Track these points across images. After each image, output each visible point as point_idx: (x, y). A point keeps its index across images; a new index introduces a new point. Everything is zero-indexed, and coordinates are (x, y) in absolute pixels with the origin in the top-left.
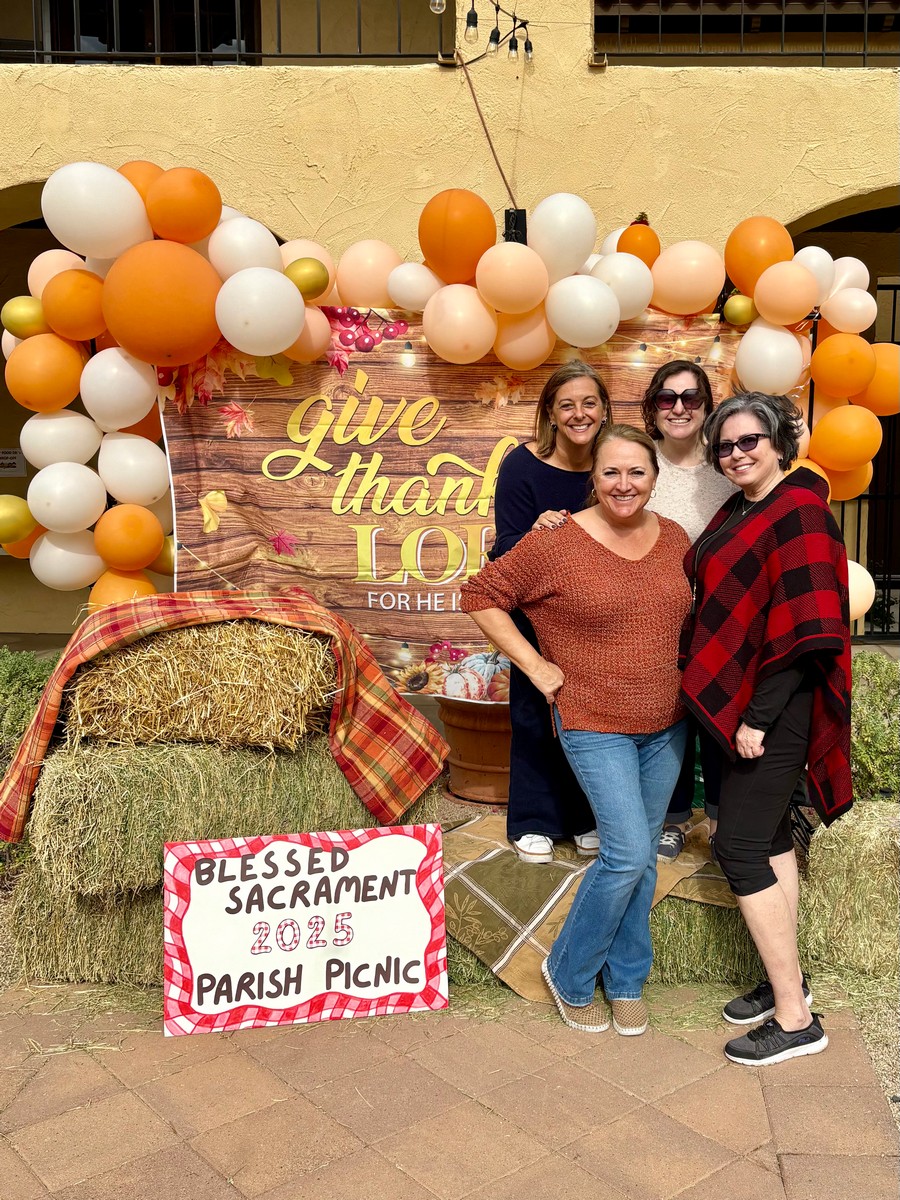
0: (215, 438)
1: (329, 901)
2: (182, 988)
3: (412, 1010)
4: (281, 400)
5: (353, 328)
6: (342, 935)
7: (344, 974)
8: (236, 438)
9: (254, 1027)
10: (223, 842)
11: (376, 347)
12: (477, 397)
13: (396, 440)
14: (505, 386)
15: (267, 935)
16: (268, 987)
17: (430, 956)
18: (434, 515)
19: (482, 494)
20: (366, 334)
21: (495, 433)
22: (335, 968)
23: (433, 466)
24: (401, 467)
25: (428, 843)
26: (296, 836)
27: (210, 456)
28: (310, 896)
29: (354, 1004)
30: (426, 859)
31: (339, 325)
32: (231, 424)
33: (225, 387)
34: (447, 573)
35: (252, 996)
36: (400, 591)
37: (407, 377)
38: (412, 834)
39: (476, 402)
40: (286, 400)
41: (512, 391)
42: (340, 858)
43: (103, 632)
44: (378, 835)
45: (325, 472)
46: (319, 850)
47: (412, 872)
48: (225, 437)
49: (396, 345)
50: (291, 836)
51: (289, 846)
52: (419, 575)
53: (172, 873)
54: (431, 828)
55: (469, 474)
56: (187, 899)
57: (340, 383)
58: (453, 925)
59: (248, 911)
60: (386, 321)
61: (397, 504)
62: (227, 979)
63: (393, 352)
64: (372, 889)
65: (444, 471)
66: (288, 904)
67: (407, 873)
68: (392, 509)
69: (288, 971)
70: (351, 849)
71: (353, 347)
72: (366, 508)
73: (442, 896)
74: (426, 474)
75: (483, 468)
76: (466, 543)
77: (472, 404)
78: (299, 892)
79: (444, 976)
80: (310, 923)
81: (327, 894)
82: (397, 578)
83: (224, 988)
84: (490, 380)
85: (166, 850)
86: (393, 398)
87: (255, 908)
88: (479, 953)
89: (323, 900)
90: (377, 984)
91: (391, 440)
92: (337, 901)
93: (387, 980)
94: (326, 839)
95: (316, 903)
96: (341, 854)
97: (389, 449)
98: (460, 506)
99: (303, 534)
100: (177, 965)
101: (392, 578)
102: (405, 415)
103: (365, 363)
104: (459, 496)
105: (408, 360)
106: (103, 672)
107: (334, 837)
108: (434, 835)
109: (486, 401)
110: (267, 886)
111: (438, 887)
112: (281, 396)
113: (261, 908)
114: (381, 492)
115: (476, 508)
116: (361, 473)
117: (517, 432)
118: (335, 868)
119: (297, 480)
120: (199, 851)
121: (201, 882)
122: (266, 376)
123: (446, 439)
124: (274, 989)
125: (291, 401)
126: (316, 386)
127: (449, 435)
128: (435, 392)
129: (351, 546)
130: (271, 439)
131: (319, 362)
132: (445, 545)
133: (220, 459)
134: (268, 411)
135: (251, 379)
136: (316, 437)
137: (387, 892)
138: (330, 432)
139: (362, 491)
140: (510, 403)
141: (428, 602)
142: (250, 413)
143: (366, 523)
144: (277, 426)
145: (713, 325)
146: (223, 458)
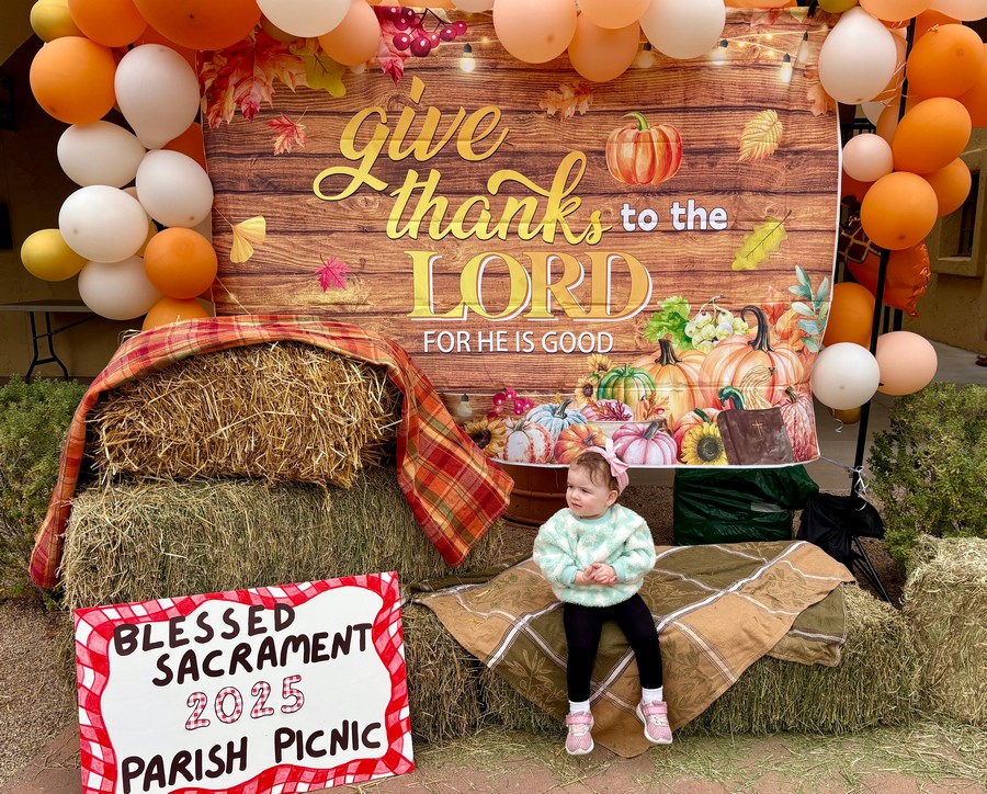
0: (261, 155)
1: (274, 664)
2: (103, 776)
3: (374, 777)
4: (334, 113)
5: (408, 31)
6: (292, 701)
7: (295, 743)
8: (285, 155)
10: (147, 604)
11: (434, 50)
12: (542, 108)
13: (455, 154)
14: (572, 95)
15: (203, 707)
16: (208, 765)
17: (391, 717)
18: (496, 240)
19: (547, 217)
20: (422, 37)
21: (561, 148)
22: (285, 738)
23: (493, 184)
24: (460, 185)
25: (384, 593)
26: (233, 594)
27: (252, 177)
28: (252, 659)
29: (308, 776)
30: (382, 611)
31: (391, 28)
32: (280, 139)
33: (273, 98)
34: (510, 308)
35: (189, 778)
36: (460, 328)
37: (466, 84)
38: (365, 584)
39: (540, 112)
40: (338, 113)
41: (579, 101)
42: (284, 616)
44: (327, 587)
45: (380, 192)
46: (260, 608)
47: (368, 626)
48: (272, 154)
49: (455, 48)
50: (225, 594)
51: (226, 605)
52: (480, 310)
53: (85, 644)
54: (386, 577)
55: (534, 193)
56: (106, 673)
57: (395, 92)
59: (181, 681)
60: (443, 22)
61: (456, 227)
62: (158, 760)
63: (451, 55)
64: (323, 647)
65: (507, 189)
66: (227, 670)
67: (362, 628)
68: (450, 233)
69: (231, 745)
70: (297, 604)
71: (408, 52)
72: (423, 232)
73: (401, 650)
74: (487, 193)
75: (548, 187)
76: (530, 274)
77: (536, 115)
78: (240, 656)
79: (408, 738)
80: (253, 690)
81: (272, 656)
82: (456, 313)
83: (155, 771)
84: (556, 88)
86: (451, 108)
87: (188, 677)
89: (267, 663)
90: (333, 752)
91: (449, 155)
92: (283, 663)
93: (345, 747)
94: (267, 595)
95: (260, 666)
96: (284, 611)
97: (448, 165)
98: (523, 229)
99: (356, 262)
100: (96, 750)
101: (450, 314)
102: (463, 127)
103: (422, 69)
104: (523, 219)
105: (468, 64)
107: (277, 592)
108: (390, 585)
109: (551, 111)
110: (201, 652)
111: (397, 641)
112: (334, 109)
113: (196, 677)
114: (439, 214)
115: (540, 233)
116: (417, 192)
117: (585, 146)
118: (279, 626)
119: (350, 200)
120: (118, 617)
121: (121, 652)
122: (316, 87)
123: (506, 154)
124: (214, 767)
125: (344, 114)
126: (370, 97)
127: (512, 149)
128: (496, 101)
129: (407, 274)
130: (324, 155)
131: (373, 71)
132: (507, 274)
133: (263, 179)
134: (318, 124)
135: (303, 91)
136: (371, 154)
137: (340, 650)
138: (385, 146)
139: (419, 213)
140: (577, 113)
141: (491, 341)
142: (301, 127)
143: (422, 249)
144: (329, 142)
145: (801, 19)
146: (265, 179)
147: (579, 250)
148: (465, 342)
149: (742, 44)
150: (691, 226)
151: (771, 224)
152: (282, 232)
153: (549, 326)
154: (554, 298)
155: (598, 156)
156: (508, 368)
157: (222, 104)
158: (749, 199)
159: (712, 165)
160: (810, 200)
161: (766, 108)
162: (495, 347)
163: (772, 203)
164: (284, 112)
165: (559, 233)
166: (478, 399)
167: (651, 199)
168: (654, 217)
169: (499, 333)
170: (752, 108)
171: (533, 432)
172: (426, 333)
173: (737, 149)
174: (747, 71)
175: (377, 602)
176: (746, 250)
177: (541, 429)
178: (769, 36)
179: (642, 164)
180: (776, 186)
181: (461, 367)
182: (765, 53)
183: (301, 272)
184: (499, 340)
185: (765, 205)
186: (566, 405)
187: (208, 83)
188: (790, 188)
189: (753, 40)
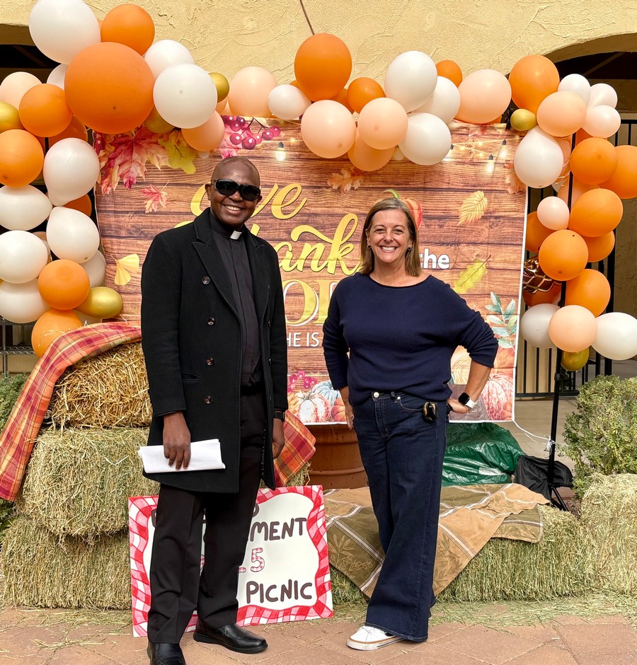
0: (136, 212)
3: (308, 618)
4: (187, 185)
5: (240, 132)
6: (257, 564)
7: (259, 592)
8: (153, 213)
11: (258, 146)
12: (329, 184)
13: (270, 214)
14: (349, 176)
17: (319, 579)
18: (295, 271)
19: (331, 257)
20: (250, 136)
21: (340, 211)
22: (252, 588)
23: (295, 235)
25: (314, 499)
27: (129, 227)
29: (267, 614)
31: (228, 130)
32: (150, 201)
33: (146, 175)
34: (304, 317)
37: (279, 169)
38: (302, 492)
39: (328, 188)
40: (190, 185)
41: (354, 180)
43: (80, 345)
44: (279, 493)
47: (304, 519)
48: (144, 212)
49: (272, 145)
53: (134, 519)
54: (316, 488)
55: (322, 241)
56: (146, 538)
58: (333, 557)
60: (264, 127)
63: (269, 149)
64: (276, 531)
65: (304, 238)
67: (301, 520)
71: (240, 146)
73: (325, 536)
74: (290, 240)
75: (332, 237)
76: (318, 294)
77: (325, 189)
79: (329, 594)
84: (338, 171)
85: (130, 502)
86: (269, 184)
88: (351, 577)
90: (282, 599)
91: (266, 215)
93: (289, 597)
97: (265, 221)
98: (314, 264)
100: (140, 585)
102: (276, 197)
104: (314, 257)
105: (281, 156)
106: (82, 373)
108: (318, 494)
109: (335, 187)
111: (322, 530)
112: (186, 182)
115: (326, 267)
117: (357, 210)
122: (176, 167)
123: (304, 215)
125: (194, 185)
127: (308, 212)
128: (299, 180)
130: (179, 213)
131: (215, 157)
132: (303, 294)
133: (137, 229)
134: (177, 192)
135: (166, 169)
137: (287, 534)
140: (352, 189)
142: (164, 194)
144: (183, 204)
145: (501, 132)
146: (139, 229)
149: (463, 148)
150: (427, 264)
151: (477, 264)
157: (111, 178)
158: (464, 249)
159: (441, 226)
160: (504, 249)
161: (477, 190)
162: (292, 344)
163: (478, 250)
164: (153, 184)
165: (338, 267)
169: (295, 334)
170: (468, 191)
171: (317, 401)
173: (457, 217)
174: (466, 166)
175: (310, 505)
176: (461, 281)
177: (322, 398)
178: (480, 143)
180: (481, 239)
182: (477, 155)
184: (295, 339)
185: (474, 251)
188: (491, 241)
189: (470, 146)
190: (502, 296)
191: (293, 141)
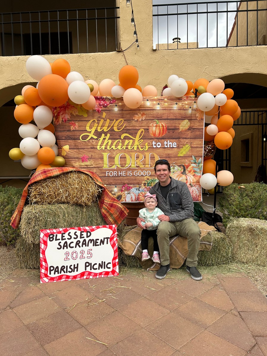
0: (68, 131)
1: (86, 246)
2: (45, 270)
3: (109, 276)
4: (85, 121)
5: (102, 102)
6: (89, 255)
7: (90, 266)
8: (73, 131)
9: (65, 281)
10: (57, 229)
11: (108, 106)
12: (134, 119)
14: (141, 116)
15: (69, 255)
16: (69, 270)
17: (114, 261)
18: (123, 150)
19: (135, 144)
20: (105, 103)
21: (139, 128)
22: (87, 264)
23: (122, 137)
24: (114, 137)
25: (113, 230)
26: (77, 228)
27: (66, 136)
28: (81, 244)
29: (93, 274)
30: (112, 234)
31: (98, 101)
32: (72, 127)
33: (70, 118)
34: (127, 166)
35: (65, 272)
36: (114, 171)
37: (116, 114)
38: (109, 227)
41: (143, 117)
44: (99, 228)
45: (96, 139)
46: (83, 232)
47: (109, 238)
48: (70, 131)
49: (113, 106)
50: (75, 228)
51: (75, 231)
52: (119, 166)
53: (42, 238)
54: (114, 226)
55: (132, 139)
56: (47, 245)
57: (99, 116)
59: (63, 248)
60: (110, 100)
61: (113, 147)
62: (57, 267)
64: (98, 242)
65: (126, 138)
66: (74, 247)
67: (107, 238)
68: (112, 148)
69: (74, 265)
70: (92, 231)
71: (102, 106)
72: (106, 148)
73: (117, 245)
74: (121, 139)
75: (135, 137)
76: (131, 157)
77: (132, 121)
78: (78, 243)
79: (117, 267)
80: (80, 252)
81: (85, 244)
82: (114, 167)
84: (137, 114)
85: (41, 232)
86: (112, 119)
87: (65, 248)
89: (84, 246)
90: (99, 269)
91: (112, 130)
92: (88, 246)
93: (102, 268)
94: (85, 229)
95: (82, 246)
96: (89, 233)
97: (112, 133)
98: (129, 147)
99: (90, 156)
100: (44, 263)
101: (112, 167)
102: (115, 124)
103: (105, 110)
104: (129, 145)
105: (116, 109)
107: (87, 228)
108: (115, 228)
109: (136, 120)
110: (69, 242)
111: (116, 242)
112: (85, 120)
113: (67, 248)
114: (110, 144)
115: (133, 148)
116: (104, 139)
117: (144, 128)
118: (87, 237)
119: (88, 141)
120: (50, 232)
121: (50, 241)
122: (81, 115)
123: (125, 130)
124: (70, 270)
125: (87, 121)
126: (93, 117)
127: (126, 129)
128: (123, 118)
129: (102, 158)
130: (82, 130)
131: (94, 111)
132: (126, 158)
133: (68, 136)
134: (81, 123)
135: (77, 115)
136: (93, 130)
137: (102, 243)
138: (97, 128)
139: (105, 144)
140: (142, 120)
141: (122, 173)
142: (77, 124)
143: (106, 152)
144: (83, 127)
145: (194, 98)
146: (69, 136)
147: (143, 152)
148: (116, 174)
149: (180, 104)
150: (169, 146)
151: (187, 146)
152: (73, 149)
153: (135, 170)
154: (137, 163)
155: (147, 130)
156: (126, 180)
157: (59, 119)
158: (182, 140)
159: (173, 132)
160: (196, 140)
161: (186, 119)
162: (123, 175)
163: (187, 141)
164: (73, 121)
165: (138, 148)
166: (118, 187)
167: (160, 140)
168: (160, 144)
169: (124, 172)
170: (182, 119)
171: (132, 194)
172: (107, 172)
173: (179, 129)
174: (182, 111)
175: (112, 232)
176: (181, 152)
177: (134, 193)
178: (186, 102)
179: (157, 132)
180: (188, 137)
181: (115, 180)
182: (185, 107)
183: (77, 158)
184: (124, 173)
185: (186, 141)
186: (140, 188)
187: (56, 115)
188: (192, 137)
189: (183, 104)
190: (196, 157)
191: (120, 104)
